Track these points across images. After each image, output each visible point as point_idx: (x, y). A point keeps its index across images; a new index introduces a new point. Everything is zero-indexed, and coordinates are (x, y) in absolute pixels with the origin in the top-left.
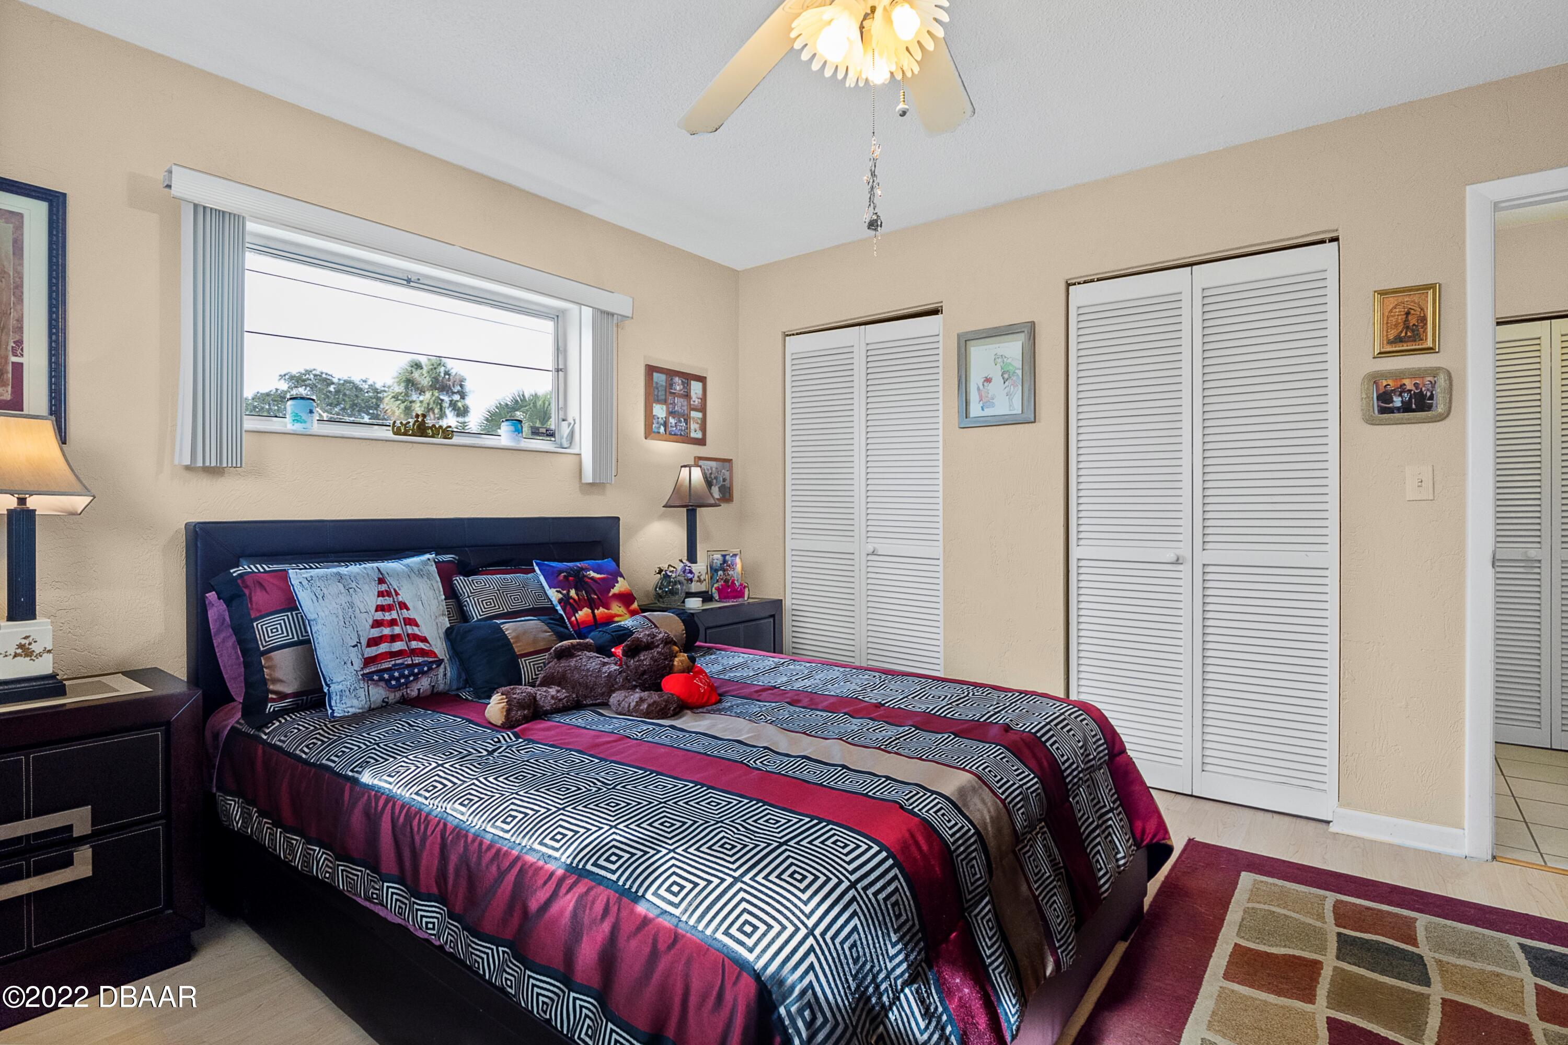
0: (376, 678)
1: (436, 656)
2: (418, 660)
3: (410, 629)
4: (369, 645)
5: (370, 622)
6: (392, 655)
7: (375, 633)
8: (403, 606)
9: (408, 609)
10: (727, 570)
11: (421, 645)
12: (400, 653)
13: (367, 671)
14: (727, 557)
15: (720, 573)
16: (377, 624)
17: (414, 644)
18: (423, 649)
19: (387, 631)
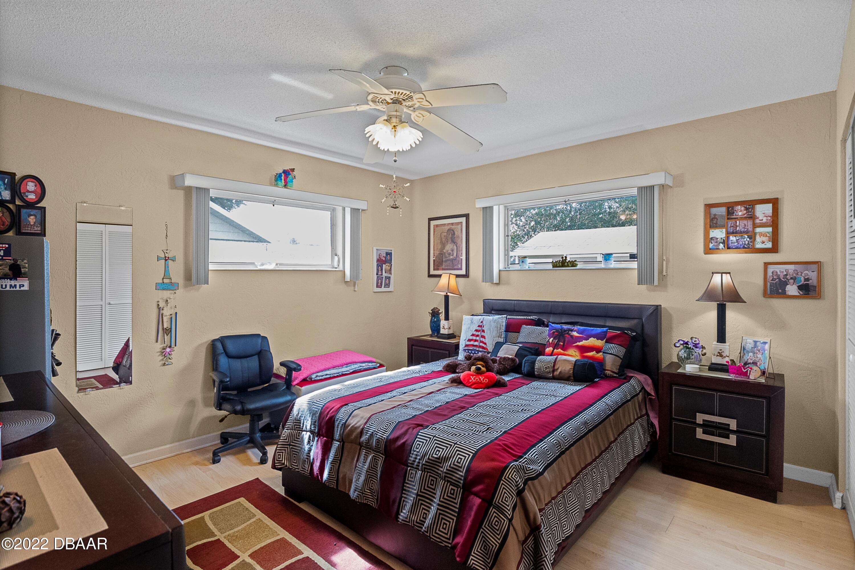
0: (467, 351)
1: (487, 350)
2: (481, 349)
3: (482, 339)
4: (468, 341)
5: (471, 334)
6: (473, 345)
7: (471, 338)
8: (483, 331)
9: (484, 332)
10: (757, 353)
11: (483, 345)
12: (476, 346)
13: (465, 348)
14: (758, 343)
15: (751, 354)
16: (473, 335)
17: (481, 344)
18: (483, 347)
19: (474, 338)
